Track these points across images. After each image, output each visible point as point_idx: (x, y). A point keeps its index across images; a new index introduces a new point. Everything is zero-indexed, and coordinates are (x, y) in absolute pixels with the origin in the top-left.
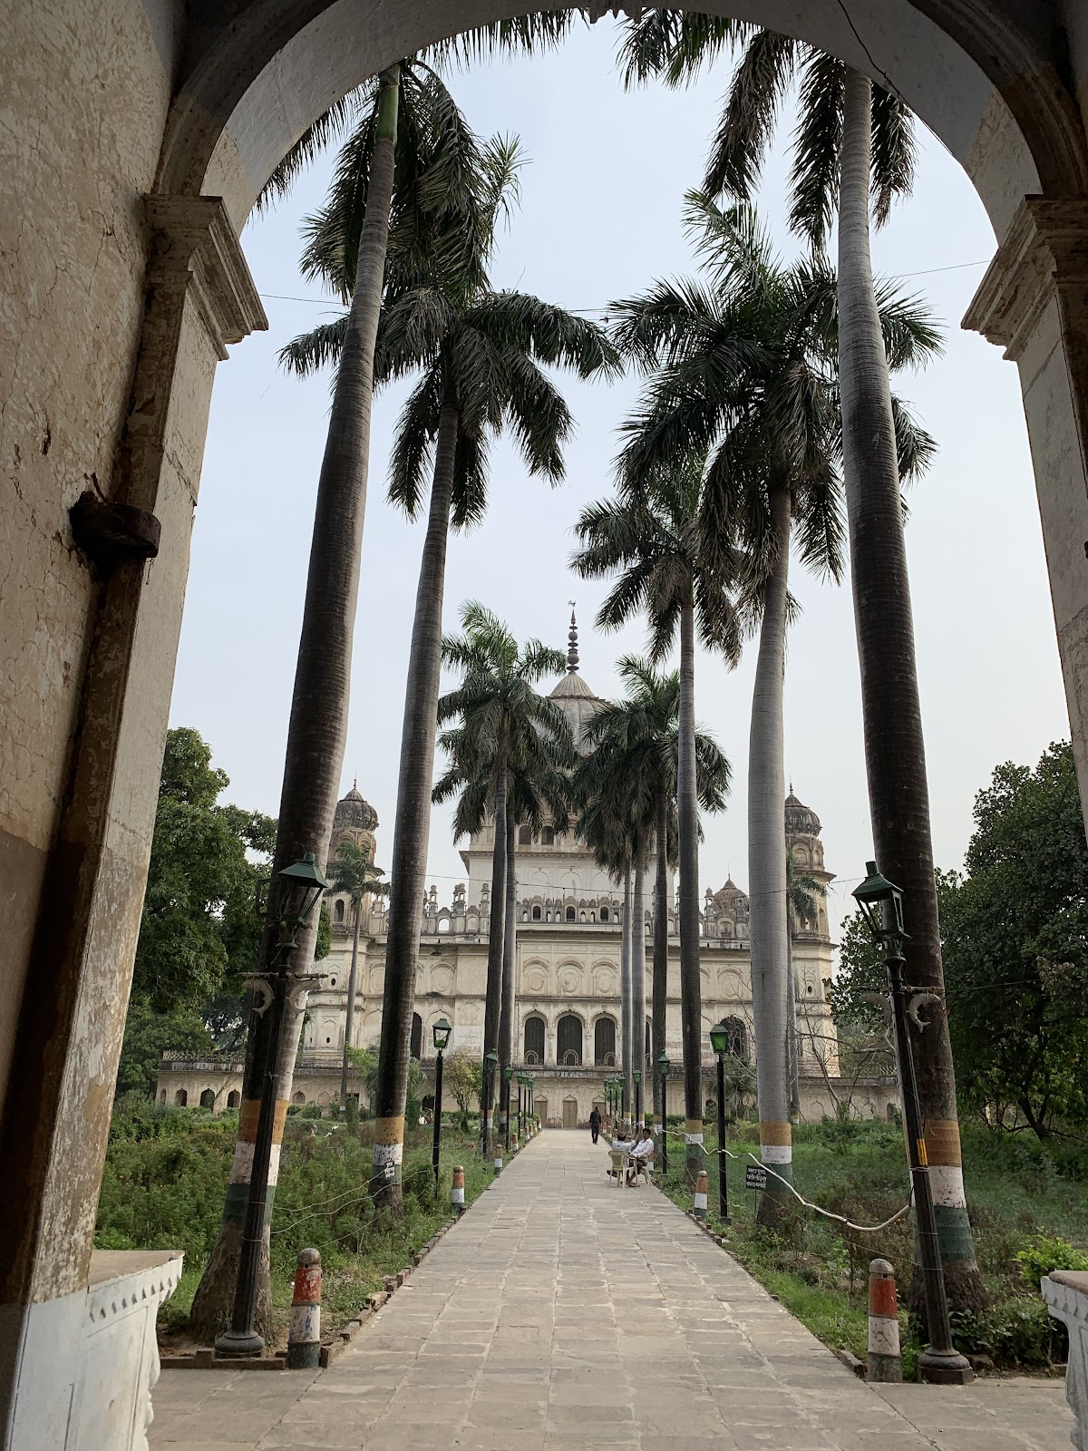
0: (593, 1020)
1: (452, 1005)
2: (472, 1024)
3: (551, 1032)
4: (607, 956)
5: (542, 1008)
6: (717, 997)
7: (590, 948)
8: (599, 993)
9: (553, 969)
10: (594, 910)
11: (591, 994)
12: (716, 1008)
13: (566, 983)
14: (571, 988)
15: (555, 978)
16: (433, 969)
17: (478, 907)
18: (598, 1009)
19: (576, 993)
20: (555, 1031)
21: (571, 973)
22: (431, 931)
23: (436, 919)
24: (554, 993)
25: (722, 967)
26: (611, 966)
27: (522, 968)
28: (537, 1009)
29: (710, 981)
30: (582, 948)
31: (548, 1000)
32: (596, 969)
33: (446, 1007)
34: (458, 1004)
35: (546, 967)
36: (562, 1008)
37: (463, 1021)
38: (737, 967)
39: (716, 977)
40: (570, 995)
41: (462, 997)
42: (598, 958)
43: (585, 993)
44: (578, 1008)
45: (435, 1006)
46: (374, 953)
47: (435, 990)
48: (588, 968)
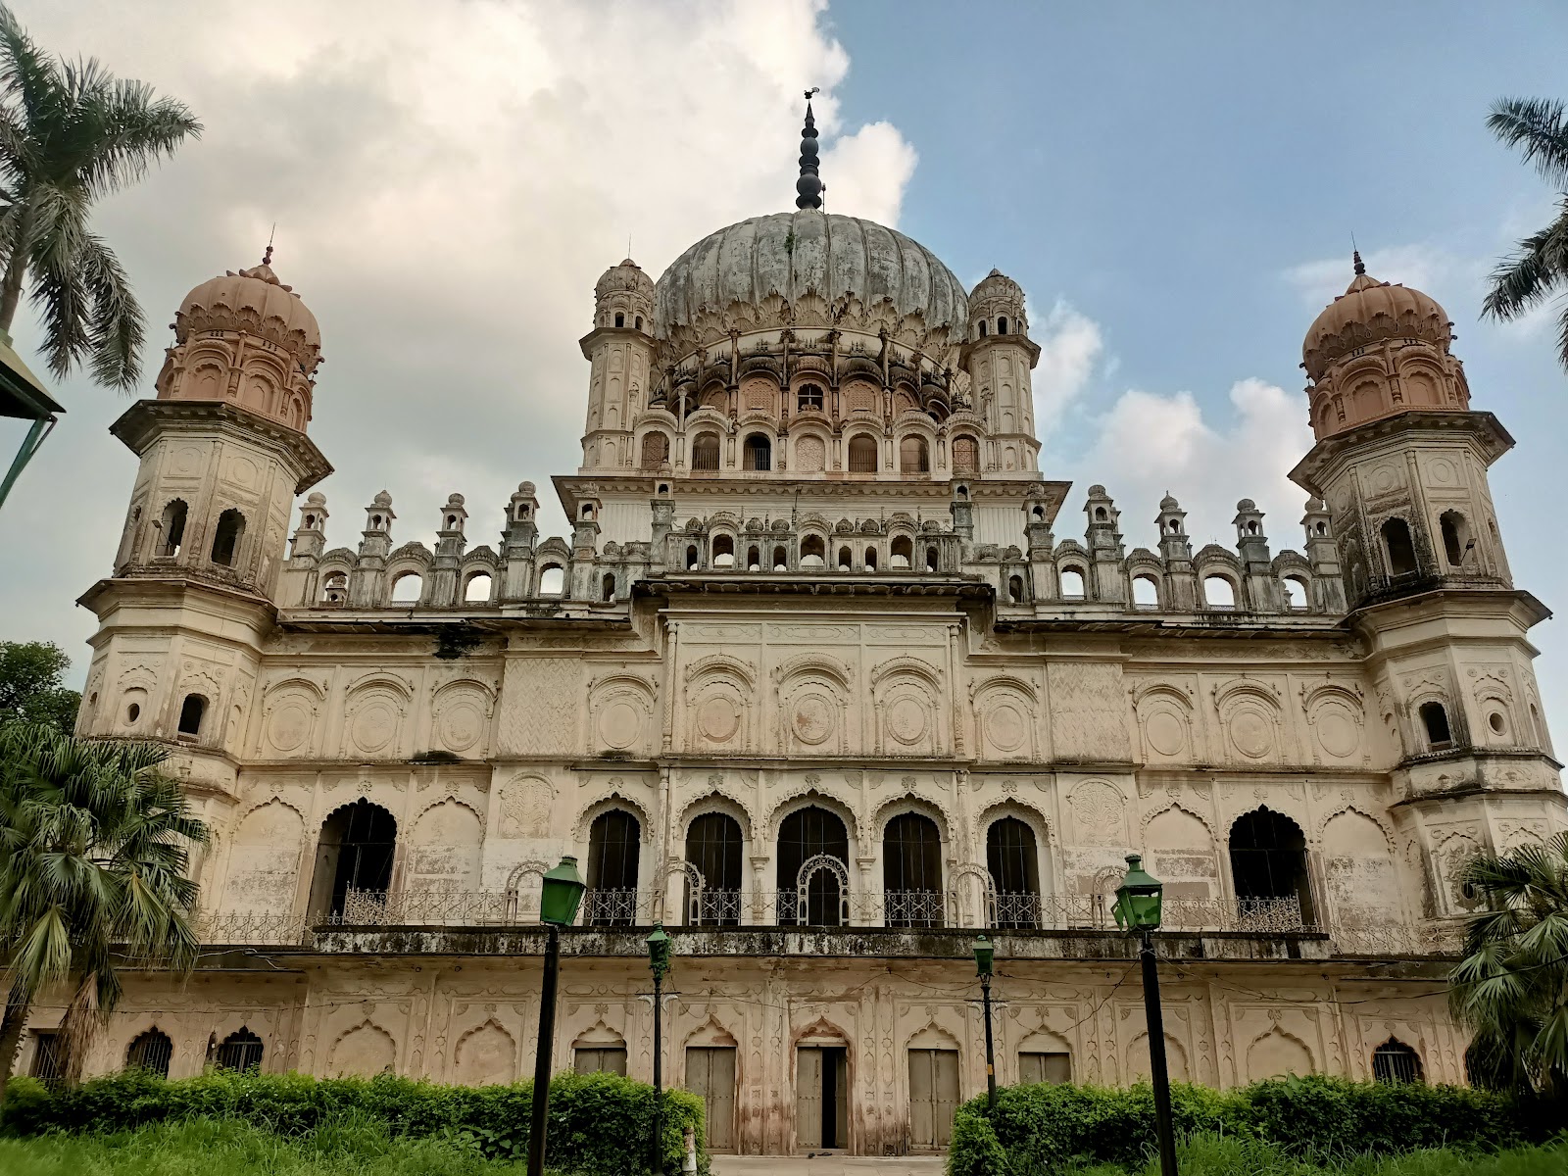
0: (876, 820)
1: (485, 786)
2: (535, 834)
3: (762, 846)
4: (911, 652)
5: (733, 786)
6: (1217, 759)
7: (867, 632)
8: (892, 747)
9: (766, 685)
10: (875, 544)
11: (870, 749)
12: (1216, 786)
13: (801, 720)
14: (815, 733)
15: (770, 707)
16: (437, 691)
17: (569, 542)
18: (893, 787)
19: (830, 748)
20: (771, 851)
21: (818, 696)
22: (442, 600)
23: (458, 573)
24: (769, 748)
25: (1227, 681)
26: (923, 675)
27: (680, 685)
28: (723, 789)
29: (1194, 716)
30: (844, 633)
31: (752, 765)
32: (884, 685)
33: (468, 792)
34: (499, 779)
35: (743, 677)
36: (793, 785)
37: (510, 825)
38: (1264, 681)
39: (1208, 703)
40: (813, 750)
41: (510, 762)
42: (887, 657)
43: (855, 747)
44: (833, 786)
45: (438, 789)
46: (276, 649)
47: (440, 747)
48: (860, 682)
